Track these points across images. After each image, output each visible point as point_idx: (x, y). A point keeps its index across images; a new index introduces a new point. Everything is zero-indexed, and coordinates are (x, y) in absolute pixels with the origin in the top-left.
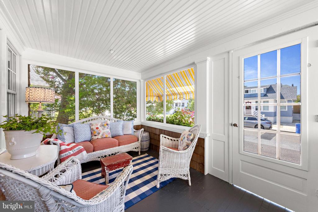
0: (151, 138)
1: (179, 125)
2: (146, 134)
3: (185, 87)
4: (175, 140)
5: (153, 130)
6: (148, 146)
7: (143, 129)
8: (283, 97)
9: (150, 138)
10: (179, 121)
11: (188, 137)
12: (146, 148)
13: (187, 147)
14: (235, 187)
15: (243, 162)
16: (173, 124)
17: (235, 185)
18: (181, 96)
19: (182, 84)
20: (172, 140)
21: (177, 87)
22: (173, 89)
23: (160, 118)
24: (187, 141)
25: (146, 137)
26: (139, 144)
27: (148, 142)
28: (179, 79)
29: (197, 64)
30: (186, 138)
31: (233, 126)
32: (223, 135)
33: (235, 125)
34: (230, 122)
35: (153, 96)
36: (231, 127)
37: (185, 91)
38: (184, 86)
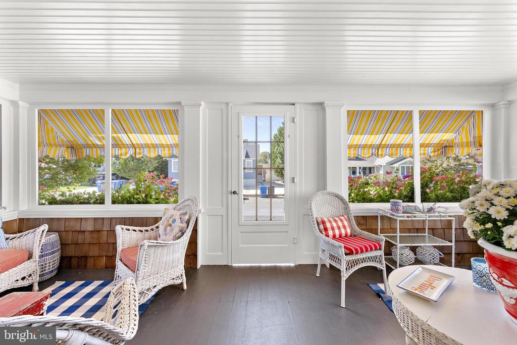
0: (63, 245)
1: (146, 202)
2: (54, 237)
3: (150, 135)
4: (147, 231)
5: (72, 223)
6: (57, 265)
7: (45, 227)
8: (249, 156)
9: (61, 244)
10: (146, 196)
11: (182, 218)
12: (52, 271)
13: (180, 234)
14: (235, 266)
15: (243, 234)
16: (132, 203)
17: (234, 265)
18: (138, 150)
19: (145, 130)
20: (141, 231)
21: (131, 133)
22: (119, 135)
23: (86, 196)
24: (181, 225)
25: (53, 245)
26: (34, 264)
27: (57, 256)
28: (140, 120)
29: (184, 107)
30: (178, 221)
31: (232, 194)
32: (221, 207)
33: (234, 193)
34: (230, 190)
35: (56, 145)
36: (230, 196)
37: (149, 142)
38: (147, 133)
